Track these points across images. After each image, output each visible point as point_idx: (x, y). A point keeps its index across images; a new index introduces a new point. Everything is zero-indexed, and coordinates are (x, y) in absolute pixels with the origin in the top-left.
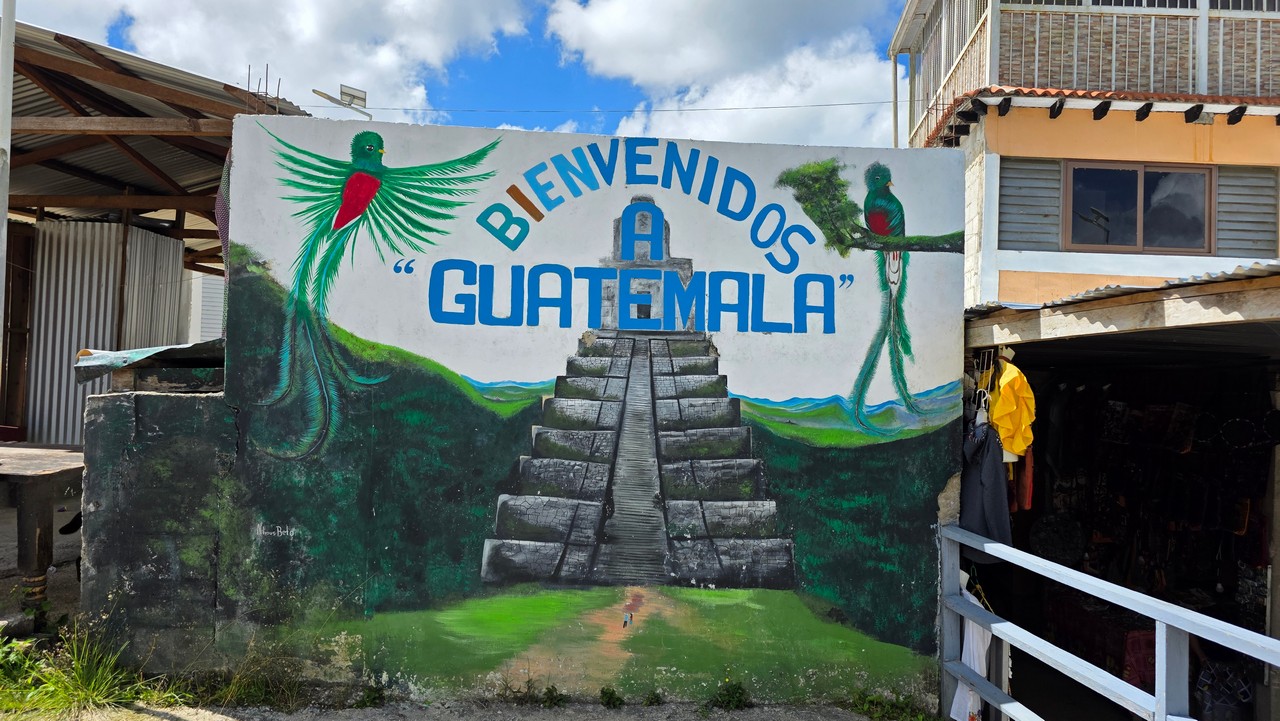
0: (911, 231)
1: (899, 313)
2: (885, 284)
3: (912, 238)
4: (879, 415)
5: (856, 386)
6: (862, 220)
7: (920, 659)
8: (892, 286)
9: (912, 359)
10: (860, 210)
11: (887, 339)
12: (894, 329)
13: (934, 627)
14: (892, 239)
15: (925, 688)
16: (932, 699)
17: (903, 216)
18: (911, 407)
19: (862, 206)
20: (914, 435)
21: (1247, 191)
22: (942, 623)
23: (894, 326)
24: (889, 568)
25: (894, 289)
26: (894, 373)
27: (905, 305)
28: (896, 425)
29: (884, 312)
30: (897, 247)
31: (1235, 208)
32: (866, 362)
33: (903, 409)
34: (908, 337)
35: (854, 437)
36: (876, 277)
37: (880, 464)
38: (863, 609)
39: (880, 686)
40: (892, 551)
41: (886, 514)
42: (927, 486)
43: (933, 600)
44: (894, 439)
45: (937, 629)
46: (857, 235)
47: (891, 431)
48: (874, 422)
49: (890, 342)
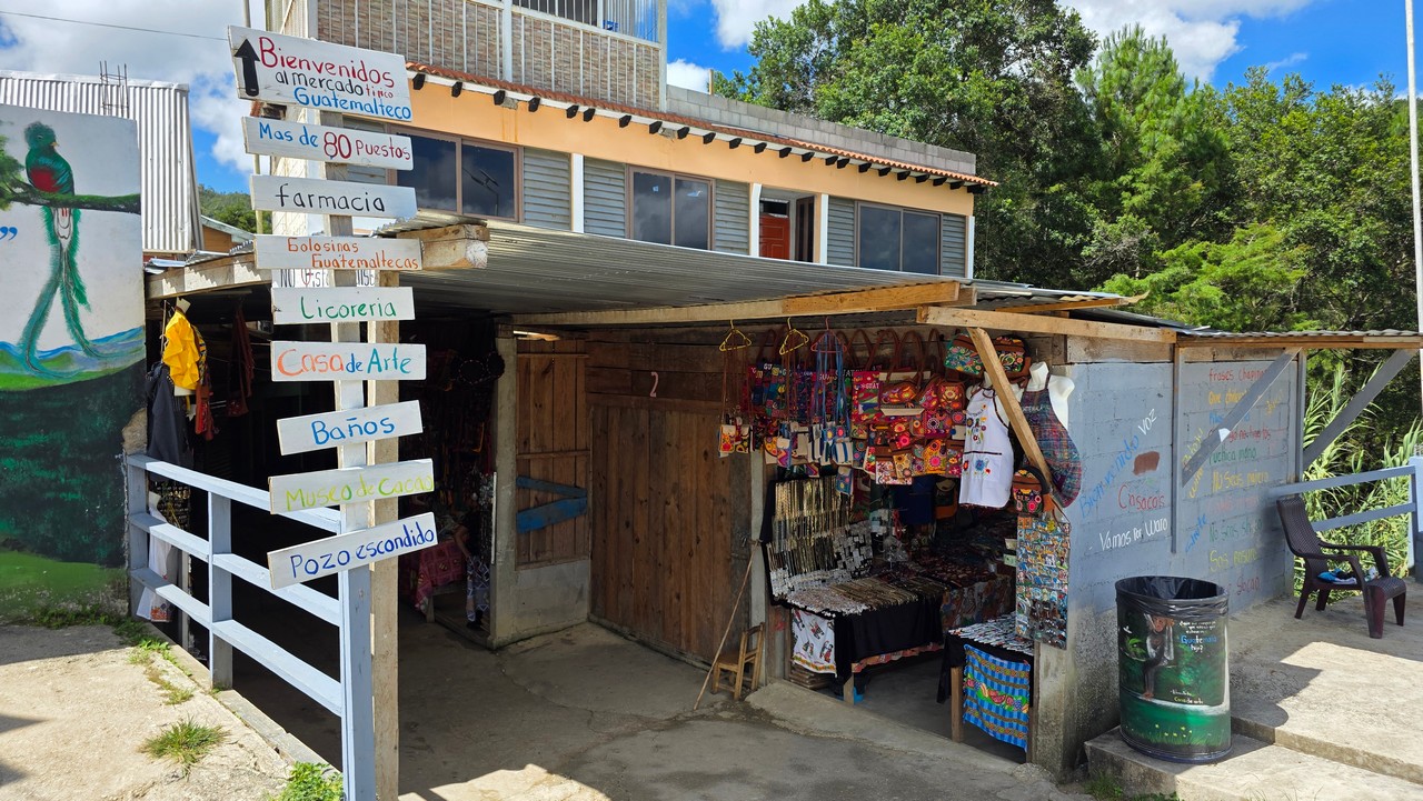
1: (71, 265)
2: (54, 238)
3: (83, 197)
4: (53, 360)
5: (25, 333)
7: (107, 573)
8: (63, 240)
9: (89, 308)
11: (59, 289)
12: (66, 278)
13: (121, 542)
15: (114, 596)
16: (122, 604)
17: (71, 176)
18: (89, 351)
20: (94, 377)
21: (546, 171)
22: (129, 537)
23: (67, 278)
24: (71, 496)
25: (65, 243)
26: (69, 320)
27: (78, 259)
28: (73, 368)
29: (55, 264)
31: (538, 185)
32: (36, 310)
33: (81, 353)
34: (82, 288)
35: (28, 381)
36: (43, 231)
37: (57, 404)
38: (43, 536)
39: (66, 601)
40: (74, 481)
41: (65, 449)
42: (109, 422)
43: (121, 520)
44: (71, 381)
45: (125, 544)
46: (19, 190)
47: (68, 373)
48: (48, 367)
49: (62, 292)
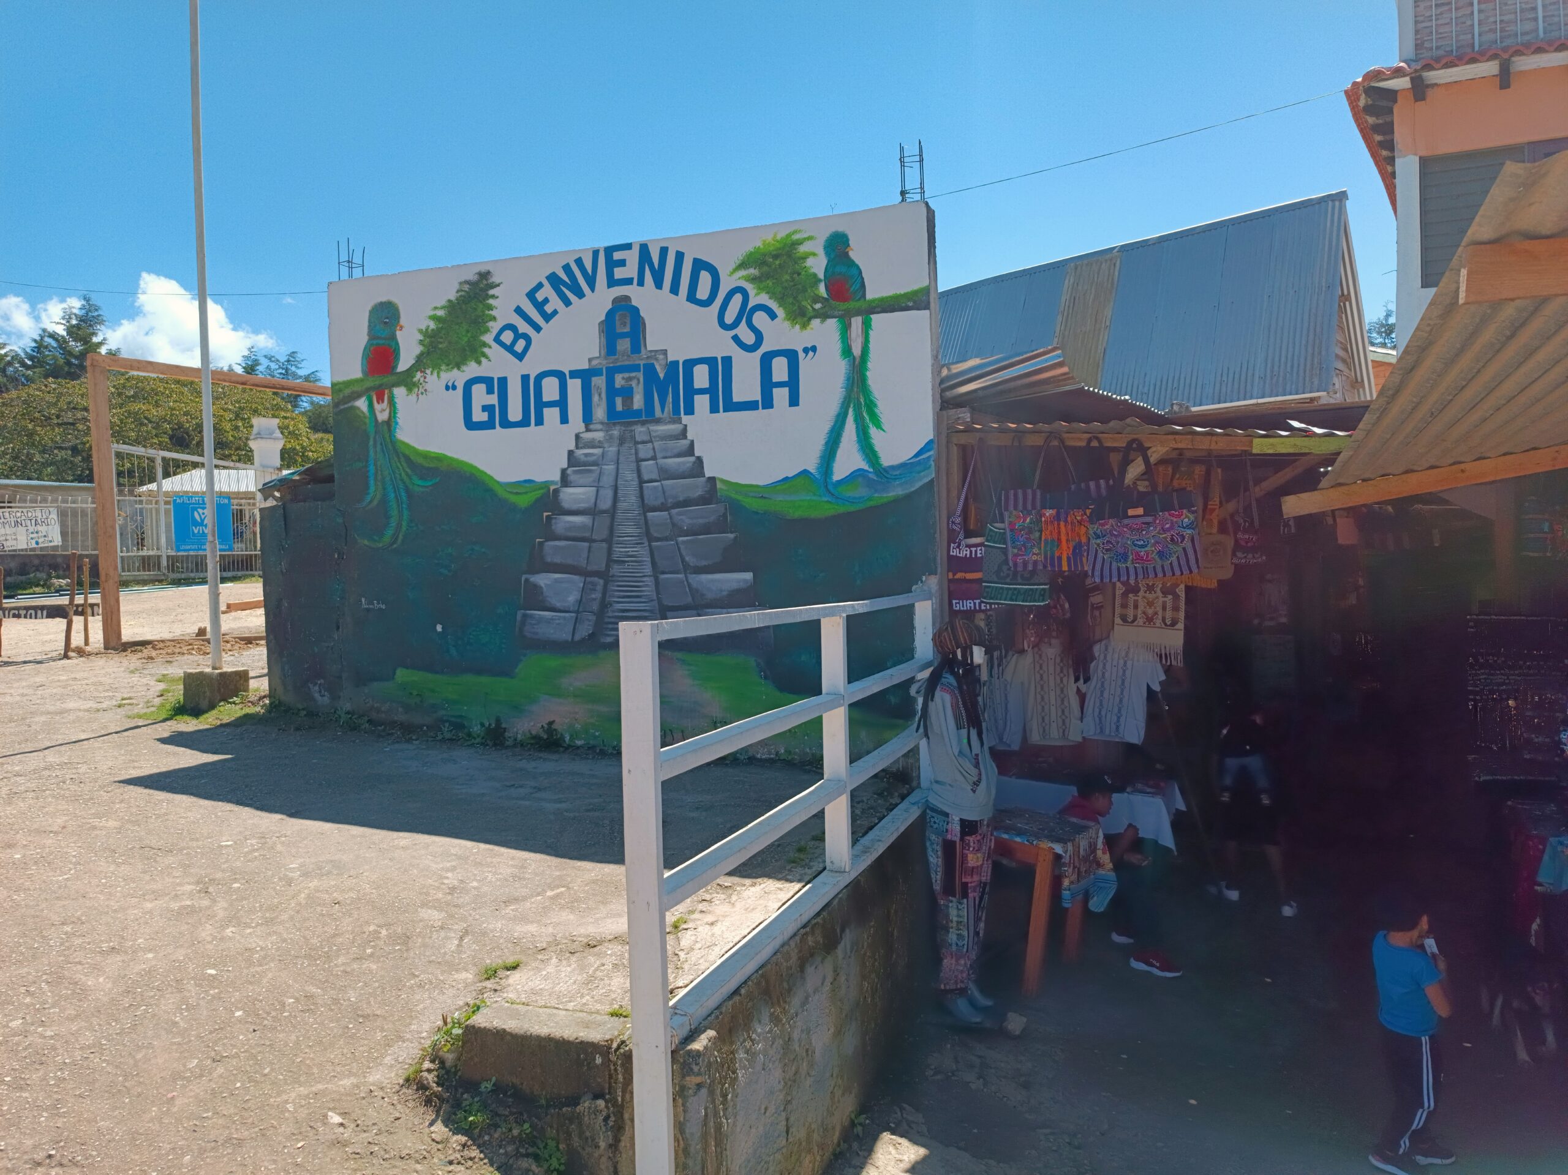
0: (873, 293)
1: (863, 379)
2: (848, 351)
3: (874, 300)
4: (849, 484)
5: (823, 459)
6: (822, 290)
8: (855, 352)
10: (820, 280)
11: (851, 406)
12: (858, 397)
14: (852, 305)
17: (864, 279)
18: (880, 473)
19: (821, 276)
20: (884, 501)
23: (858, 393)
26: (860, 442)
27: (870, 371)
30: (858, 312)
32: (831, 432)
35: (826, 507)
36: (838, 345)
44: (864, 506)
46: (818, 306)
47: (860, 498)
48: (845, 491)
49: (854, 410)
